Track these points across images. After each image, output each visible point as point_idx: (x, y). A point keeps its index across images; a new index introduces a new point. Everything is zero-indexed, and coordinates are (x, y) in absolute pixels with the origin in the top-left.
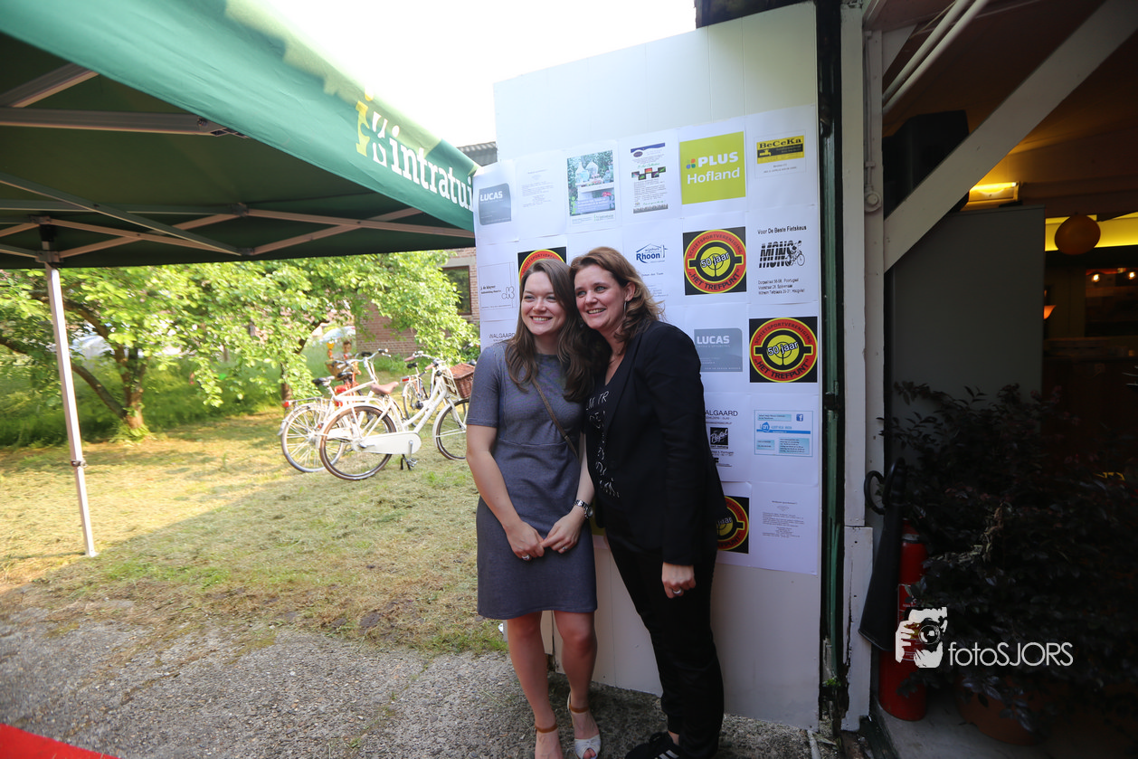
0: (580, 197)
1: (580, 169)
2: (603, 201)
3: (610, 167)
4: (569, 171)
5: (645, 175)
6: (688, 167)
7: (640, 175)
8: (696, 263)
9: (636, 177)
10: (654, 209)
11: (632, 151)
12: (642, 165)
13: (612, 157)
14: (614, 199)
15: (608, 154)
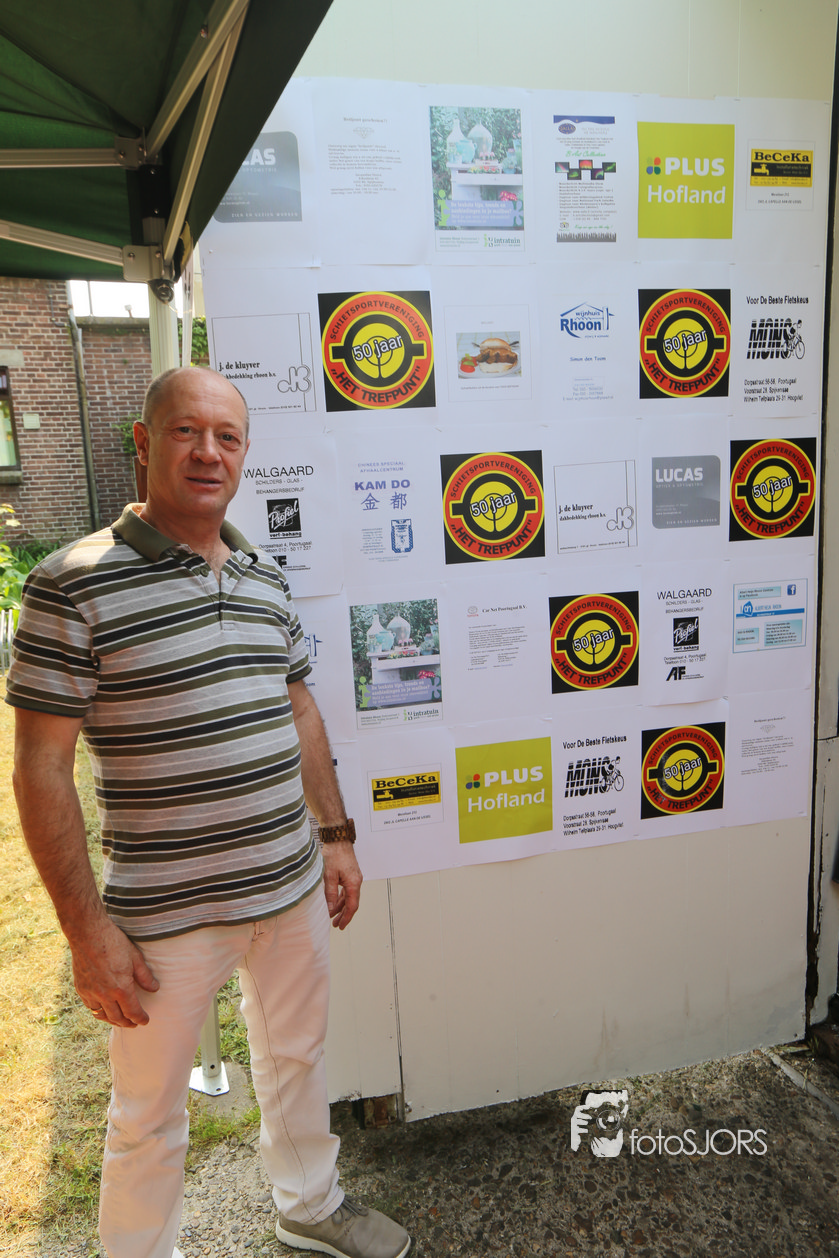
0: (457, 194)
1: (455, 136)
2: (500, 209)
3: (515, 143)
4: (434, 135)
5: (579, 171)
6: (649, 170)
7: (571, 171)
8: (657, 344)
9: (564, 174)
10: (594, 238)
11: (557, 119)
12: (574, 151)
13: (520, 124)
14: (522, 209)
15: (513, 116)
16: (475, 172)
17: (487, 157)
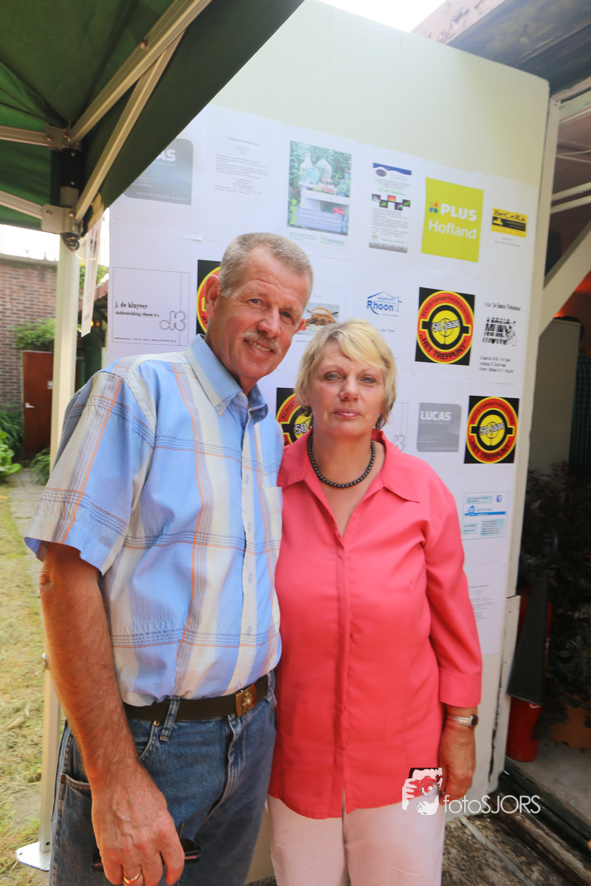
0: (304, 203)
2: (332, 219)
3: (346, 176)
4: (292, 161)
5: (387, 202)
6: (431, 210)
7: (382, 201)
8: (427, 325)
9: (377, 203)
10: (393, 249)
11: (376, 165)
12: (385, 188)
13: (350, 164)
14: (347, 222)
15: (347, 158)
16: (318, 191)
17: (327, 183)
